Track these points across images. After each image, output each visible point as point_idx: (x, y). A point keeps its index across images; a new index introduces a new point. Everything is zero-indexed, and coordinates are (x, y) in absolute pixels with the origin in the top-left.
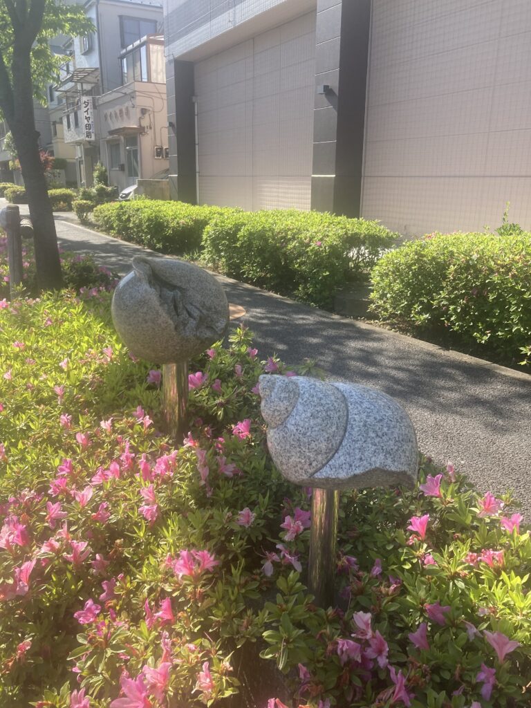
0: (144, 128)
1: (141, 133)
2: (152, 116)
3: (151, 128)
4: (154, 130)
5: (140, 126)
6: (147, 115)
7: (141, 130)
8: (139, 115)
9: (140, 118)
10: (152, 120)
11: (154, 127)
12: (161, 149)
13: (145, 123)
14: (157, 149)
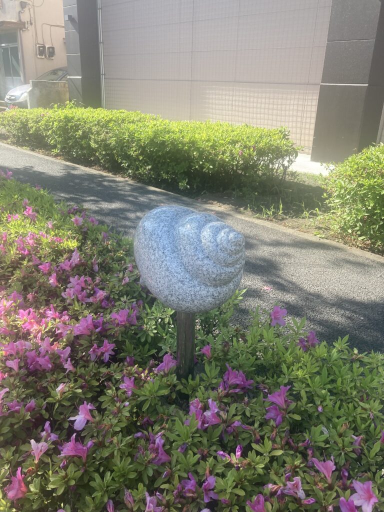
0: (24, 23)
1: (21, 29)
2: (32, 10)
3: (31, 24)
4: (35, 26)
5: (20, 20)
6: (26, 10)
7: (21, 26)
8: (18, 9)
9: (20, 12)
10: (32, 16)
11: (35, 22)
12: (44, 47)
13: (25, 17)
14: (39, 47)
